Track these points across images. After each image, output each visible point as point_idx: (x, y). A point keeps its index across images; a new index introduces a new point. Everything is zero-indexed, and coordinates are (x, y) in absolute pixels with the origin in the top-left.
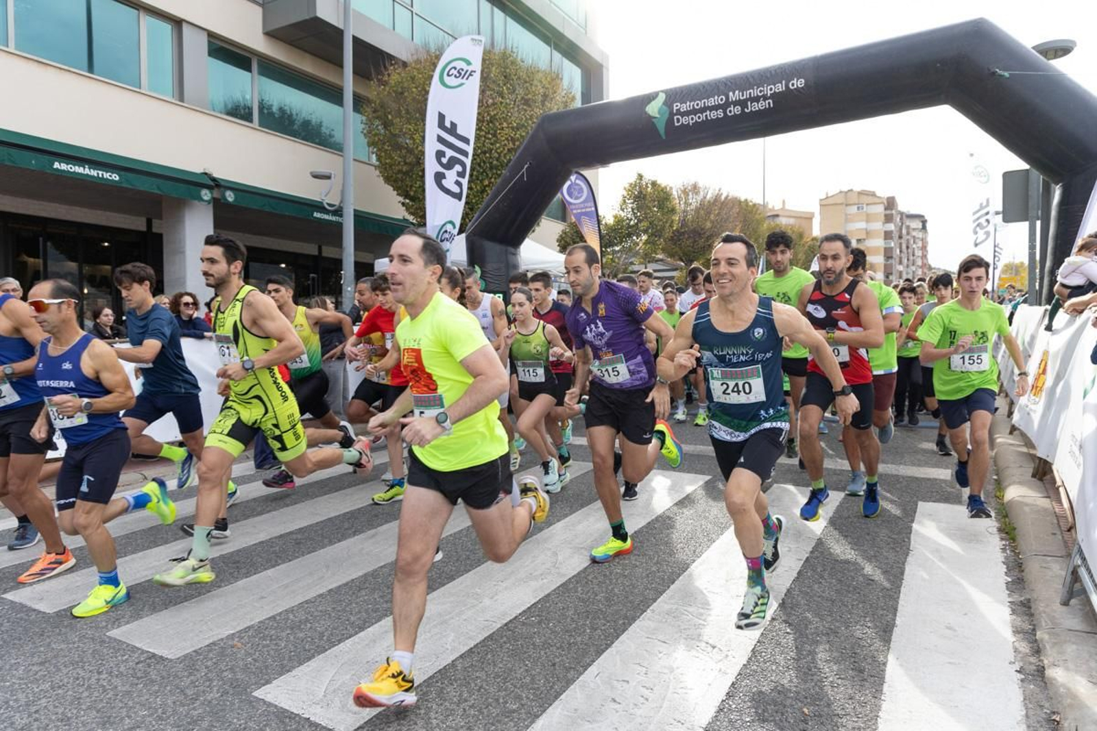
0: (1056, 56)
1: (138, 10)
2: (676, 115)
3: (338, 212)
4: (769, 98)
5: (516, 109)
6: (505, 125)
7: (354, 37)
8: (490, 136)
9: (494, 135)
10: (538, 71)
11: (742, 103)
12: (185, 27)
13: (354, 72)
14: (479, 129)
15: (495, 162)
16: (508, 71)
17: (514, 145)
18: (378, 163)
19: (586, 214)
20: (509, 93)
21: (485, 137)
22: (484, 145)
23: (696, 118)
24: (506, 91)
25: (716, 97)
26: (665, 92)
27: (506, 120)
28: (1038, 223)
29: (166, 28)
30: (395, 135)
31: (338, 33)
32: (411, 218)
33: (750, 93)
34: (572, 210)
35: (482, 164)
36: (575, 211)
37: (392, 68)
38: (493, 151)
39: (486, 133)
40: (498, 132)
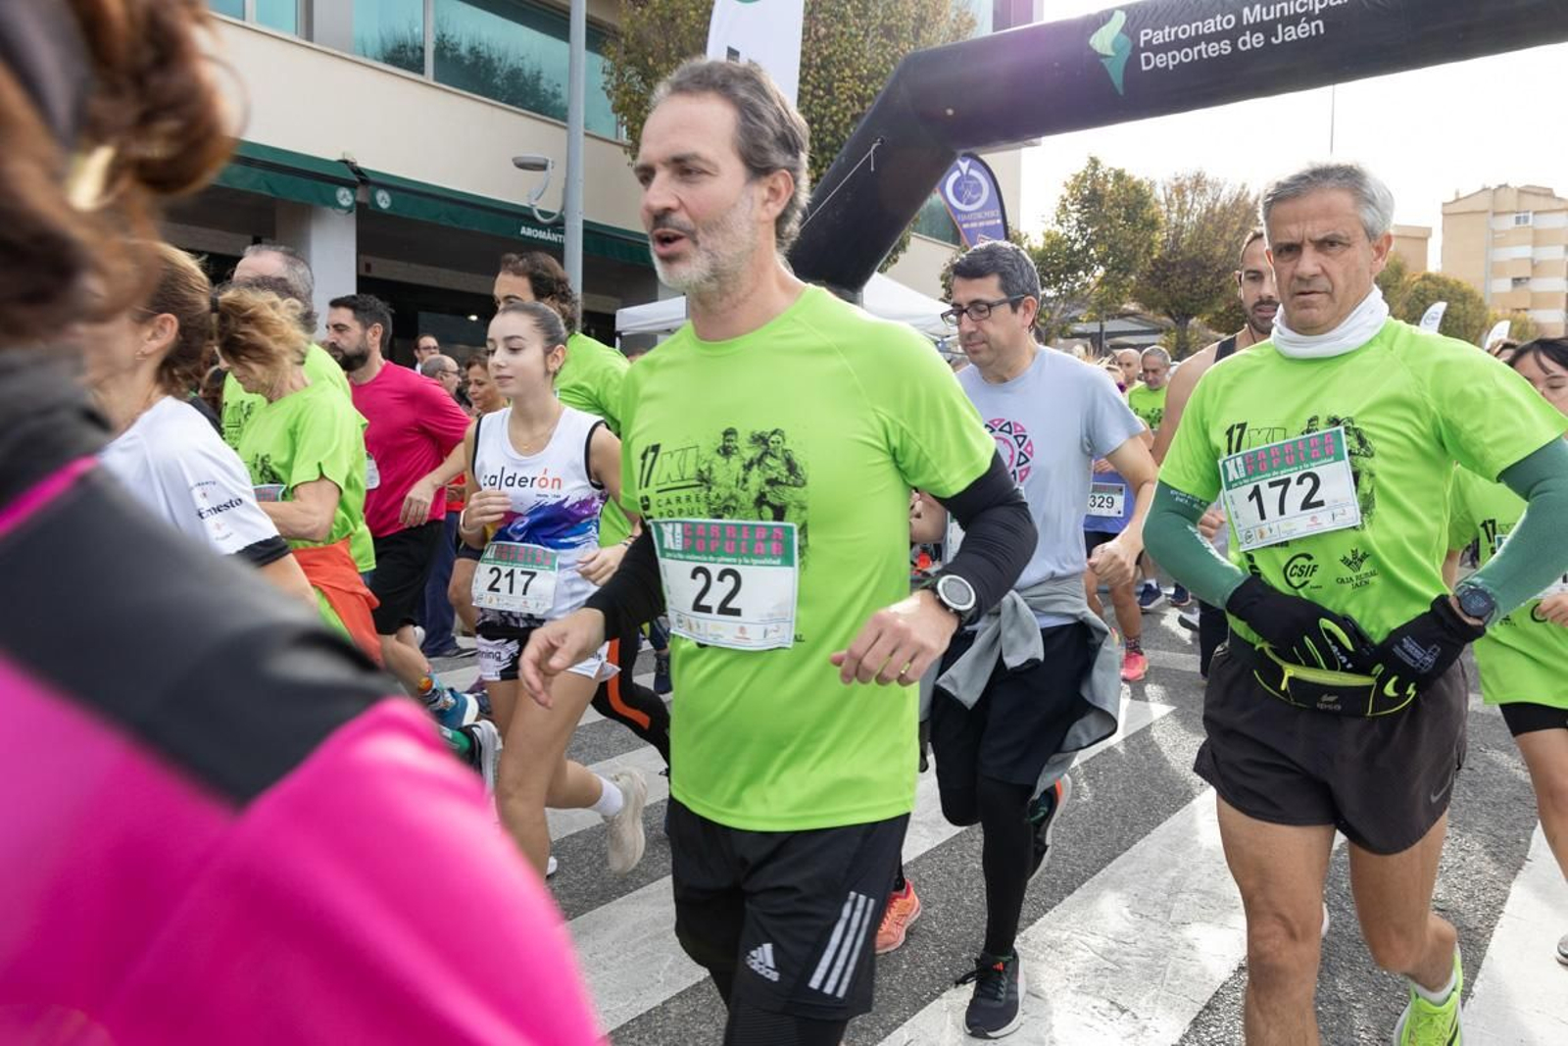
2: (1144, 50)
3: (559, 225)
4: (1317, 18)
5: (868, 44)
6: (848, 72)
8: (821, 93)
9: (829, 91)
11: (1267, 28)
14: (803, 80)
15: (829, 138)
17: (863, 108)
18: (629, 142)
19: (985, 230)
20: (857, 16)
21: (813, 95)
22: (811, 109)
23: (1180, 57)
24: (850, 12)
25: (1219, 18)
26: (1127, 9)
27: (848, 63)
33: (1282, 9)
34: (961, 223)
38: (826, 119)
39: (815, 88)
40: (836, 85)
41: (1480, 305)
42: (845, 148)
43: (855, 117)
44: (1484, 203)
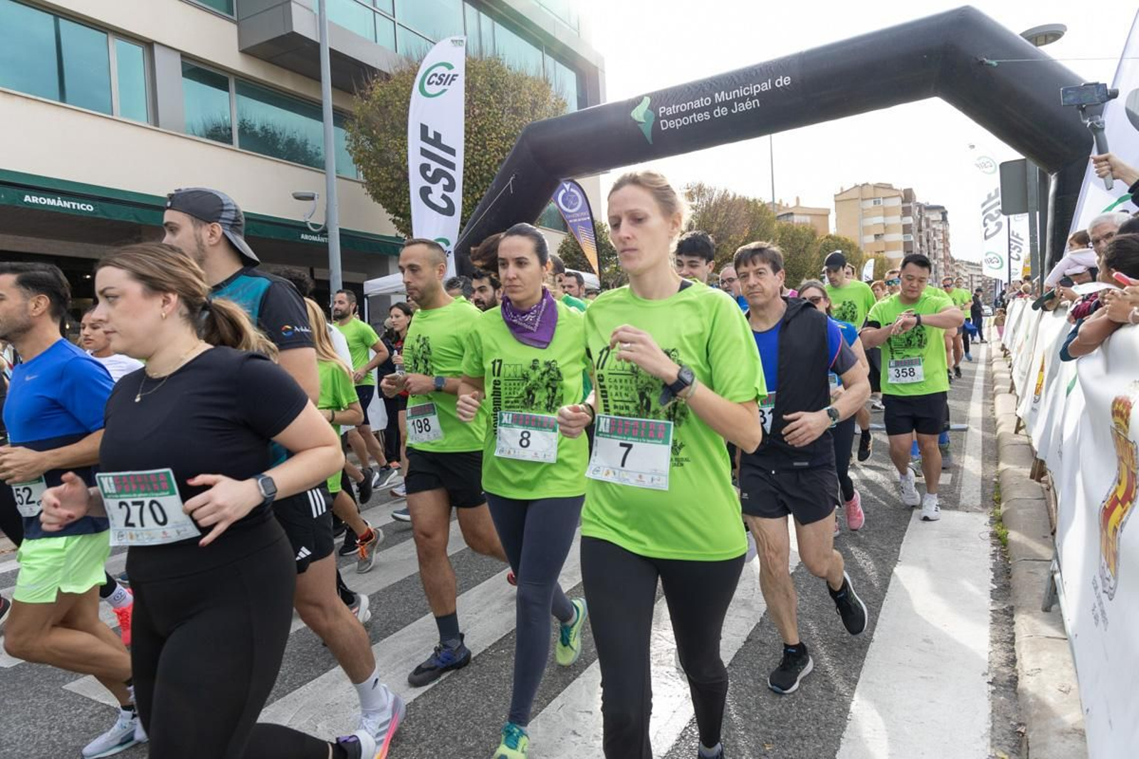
0: (1046, 42)
1: (106, 33)
2: (662, 119)
3: (324, 232)
4: (756, 98)
5: (505, 118)
6: (494, 135)
7: (330, 49)
8: (479, 148)
9: (484, 147)
10: (526, 78)
11: (729, 104)
12: (157, 50)
13: (333, 85)
14: (467, 141)
15: (485, 174)
16: (494, 79)
17: (504, 155)
18: (365, 181)
19: (582, 223)
20: (497, 102)
21: (474, 149)
22: (473, 157)
23: (682, 122)
24: (493, 100)
25: (702, 99)
27: (494, 130)
28: (1038, 213)
29: (138, 50)
30: (381, 151)
31: (315, 47)
32: (403, 235)
33: (736, 94)
34: (568, 220)
35: (472, 177)
36: (571, 221)
37: (374, 81)
38: (483, 163)
39: (475, 145)
40: (487, 143)
41: (858, 251)
42: (494, 181)
43: (500, 161)
44: (855, 194)
